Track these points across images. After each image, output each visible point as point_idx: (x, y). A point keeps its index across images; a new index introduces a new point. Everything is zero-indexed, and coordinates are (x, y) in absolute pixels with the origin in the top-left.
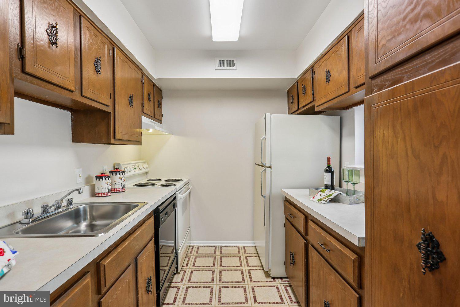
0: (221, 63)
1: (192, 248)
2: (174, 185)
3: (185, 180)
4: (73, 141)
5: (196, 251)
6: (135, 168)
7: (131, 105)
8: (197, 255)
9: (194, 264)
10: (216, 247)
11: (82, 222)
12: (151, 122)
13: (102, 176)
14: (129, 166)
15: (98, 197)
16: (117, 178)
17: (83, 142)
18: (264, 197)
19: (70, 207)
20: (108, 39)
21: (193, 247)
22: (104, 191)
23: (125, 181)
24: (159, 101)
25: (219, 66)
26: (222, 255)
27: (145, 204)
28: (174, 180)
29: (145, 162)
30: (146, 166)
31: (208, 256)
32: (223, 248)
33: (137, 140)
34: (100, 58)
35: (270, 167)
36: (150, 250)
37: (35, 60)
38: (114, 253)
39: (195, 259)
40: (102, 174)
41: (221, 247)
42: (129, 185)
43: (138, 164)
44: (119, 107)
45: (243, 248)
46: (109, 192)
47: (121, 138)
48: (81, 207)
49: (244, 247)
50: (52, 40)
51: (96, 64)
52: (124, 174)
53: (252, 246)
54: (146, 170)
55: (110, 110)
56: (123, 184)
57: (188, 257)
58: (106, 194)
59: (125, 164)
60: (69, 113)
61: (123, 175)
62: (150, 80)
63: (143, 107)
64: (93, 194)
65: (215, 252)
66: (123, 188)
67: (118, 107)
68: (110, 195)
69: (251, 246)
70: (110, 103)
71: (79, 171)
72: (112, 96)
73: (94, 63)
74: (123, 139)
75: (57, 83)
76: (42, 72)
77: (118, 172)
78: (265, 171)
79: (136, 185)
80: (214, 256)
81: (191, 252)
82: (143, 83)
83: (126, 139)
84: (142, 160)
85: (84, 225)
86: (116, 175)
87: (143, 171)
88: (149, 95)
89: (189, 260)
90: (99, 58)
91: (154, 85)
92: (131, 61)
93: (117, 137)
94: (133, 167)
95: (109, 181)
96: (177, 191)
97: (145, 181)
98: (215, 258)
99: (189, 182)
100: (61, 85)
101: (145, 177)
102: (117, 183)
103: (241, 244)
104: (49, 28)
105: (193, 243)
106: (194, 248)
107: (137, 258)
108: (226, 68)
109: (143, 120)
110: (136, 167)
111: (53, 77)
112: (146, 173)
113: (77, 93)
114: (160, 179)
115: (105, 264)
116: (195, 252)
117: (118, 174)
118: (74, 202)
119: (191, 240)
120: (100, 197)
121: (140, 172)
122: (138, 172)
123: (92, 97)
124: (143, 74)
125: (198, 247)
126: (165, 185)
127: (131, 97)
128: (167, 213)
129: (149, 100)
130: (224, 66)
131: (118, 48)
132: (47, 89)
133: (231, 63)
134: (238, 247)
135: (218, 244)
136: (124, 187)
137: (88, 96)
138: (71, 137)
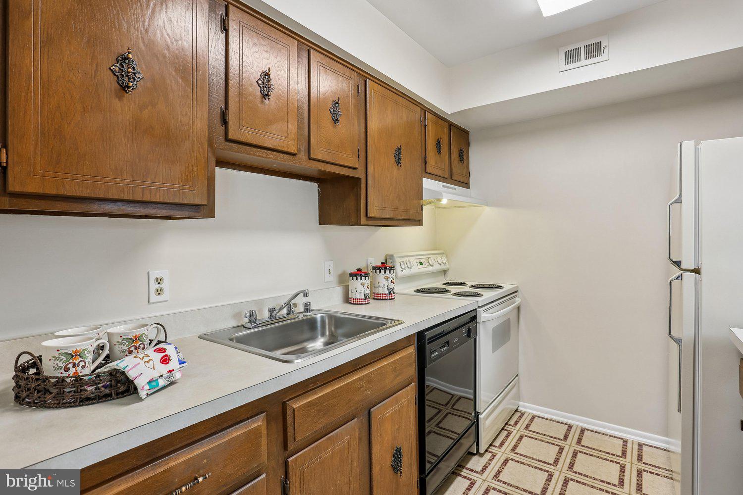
0: (572, 56)
1: (521, 417)
2: (478, 295)
3: (508, 287)
4: (320, 223)
5: (526, 422)
6: (421, 263)
7: (398, 163)
8: (526, 433)
9: (515, 447)
10: (570, 427)
11: (320, 337)
12: (443, 186)
13: (358, 274)
14: (408, 259)
15: (353, 304)
16: (381, 277)
17: (330, 224)
18: (678, 341)
19: (307, 314)
20: (355, 69)
21: (523, 414)
22: (358, 296)
23: (393, 283)
24: (461, 151)
25: (567, 63)
26: (579, 448)
27: (397, 322)
28: (487, 286)
29: (443, 253)
30: (444, 260)
31: (550, 440)
32: (586, 433)
33: (412, 218)
34: (339, 100)
35: (697, 271)
36: (404, 401)
37: (241, 122)
38: (316, 393)
39: (521, 438)
40: (358, 270)
41: (583, 431)
42: (403, 289)
43: (427, 257)
44: (374, 169)
45: (636, 447)
46: (366, 298)
47: (377, 216)
48: (318, 316)
49: (640, 446)
50: (263, 92)
51: (334, 110)
52: (392, 271)
53: (664, 450)
54: (444, 267)
55: (360, 174)
56: (392, 286)
57: (508, 430)
58: (361, 300)
59: (403, 257)
60: (315, 186)
61: (390, 273)
62: (439, 118)
63: (426, 163)
64: (347, 300)
65: (566, 437)
66: (390, 293)
67: (372, 168)
68: (369, 303)
69: (660, 449)
70: (357, 164)
71: (329, 265)
72: (362, 154)
73: (330, 110)
74: (383, 216)
75: (271, 146)
76: (249, 136)
77: (383, 269)
78: (680, 277)
79: (418, 291)
80: (561, 443)
81: (516, 423)
82: (425, 126)
83: (388, 216)
84: (439, 250)
85: (322, 342)
86: (380, 272)
87: (437, 267)
88: (438, 144)
89: (507, 436)
90: (337, 101)
91: (451, 125)
92: (401, 94)
93: (370, 215)
94: (418, 261)
95: (367, 281)
96: (479, 307)
97: (439, 284)
98: (561, 450)
99: (516, 292)
100: (277, 148)
101: (442, 278)
102: (381, 285)
103: (634, 436)
104: (261, 78)
105: (524, 407)
106: (524, 417)
107: (371, 410)
108: (584, 62)
109: (424, 186)
110: (422, 261)
111: (264, 140)
112: (445, 272)
113: (303, 156)
114: (464, 284)
115: (295, 407)
116: (524, 425)
117: (383, 272)
118: (313, 307)
119: (519, 401)
120: (355, 304)
121: (430, 269)
122: (426, 269)
123: (326, 159)
124: (425, 109)
125: (533, 417)
126: (463, 294)
127: (399, 150)
128: (448, 342)
129: (439, 152)
130: (579, 60)
131: (372, 79)
132: (257, 156)
133: (594, 50)
134: (625, 442)
135: (578, 421)
136: (392, 292)
137: (320, 157)
138: (318, 217)
